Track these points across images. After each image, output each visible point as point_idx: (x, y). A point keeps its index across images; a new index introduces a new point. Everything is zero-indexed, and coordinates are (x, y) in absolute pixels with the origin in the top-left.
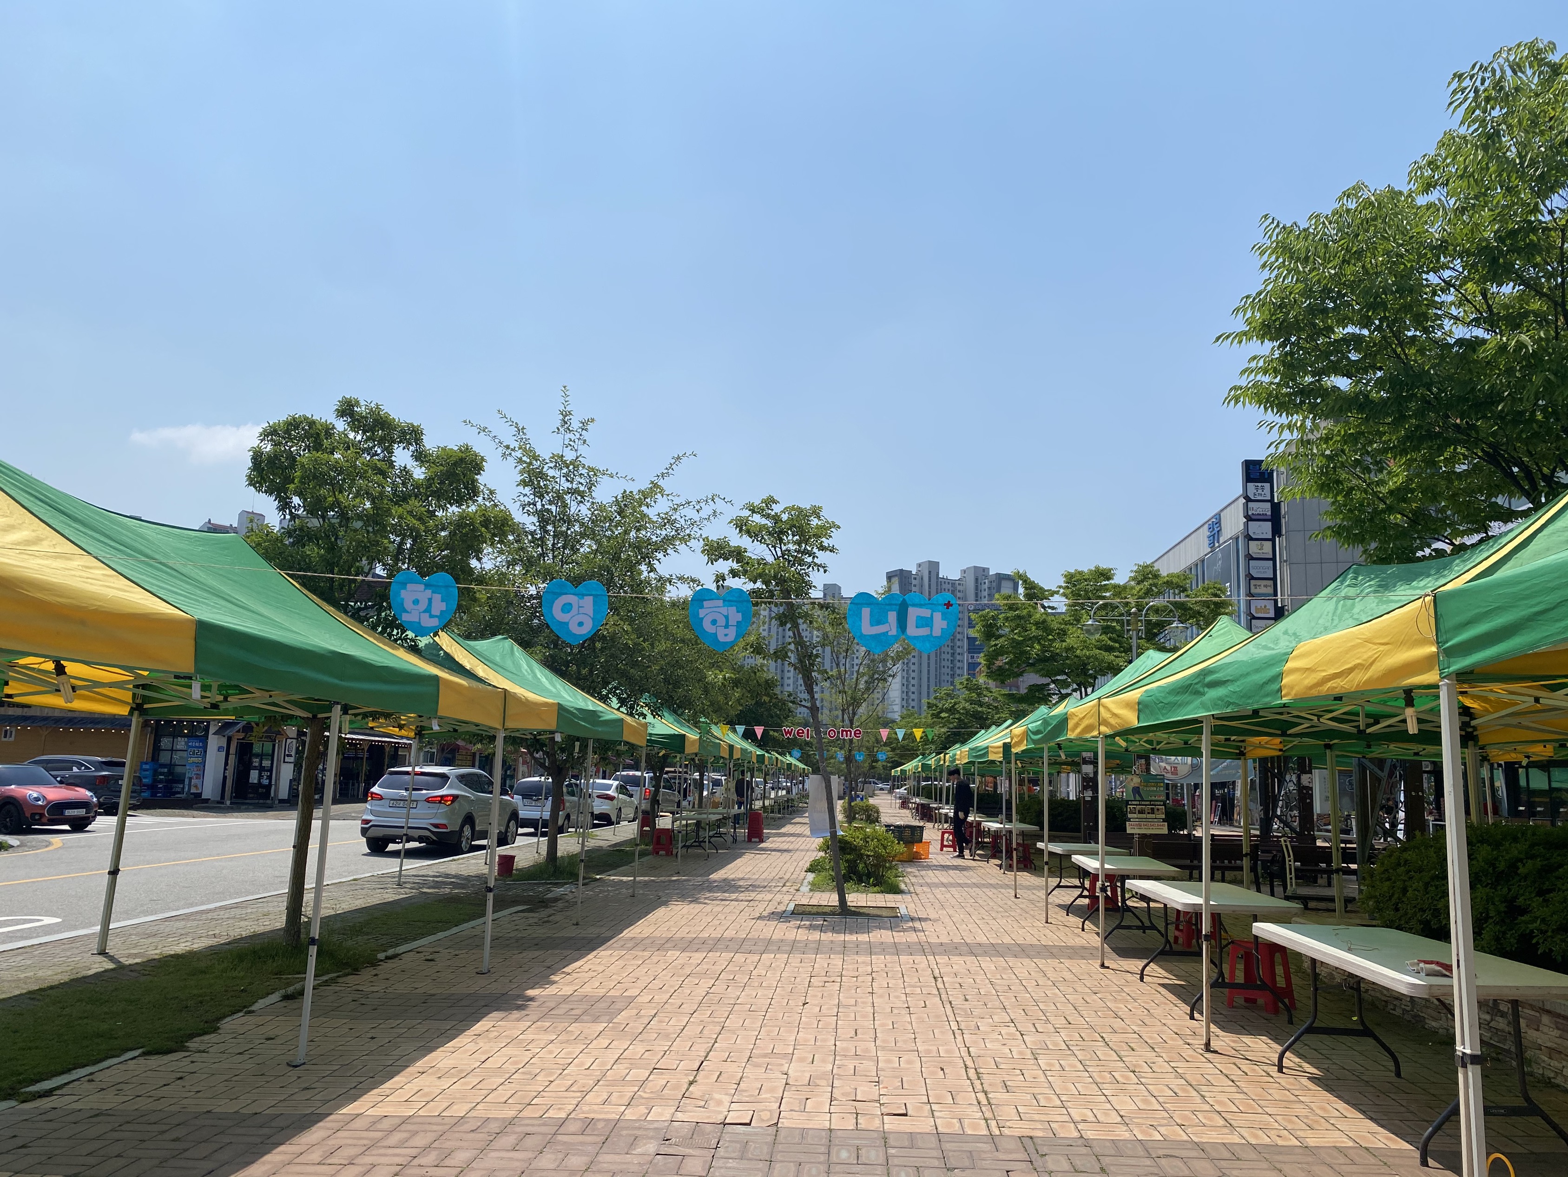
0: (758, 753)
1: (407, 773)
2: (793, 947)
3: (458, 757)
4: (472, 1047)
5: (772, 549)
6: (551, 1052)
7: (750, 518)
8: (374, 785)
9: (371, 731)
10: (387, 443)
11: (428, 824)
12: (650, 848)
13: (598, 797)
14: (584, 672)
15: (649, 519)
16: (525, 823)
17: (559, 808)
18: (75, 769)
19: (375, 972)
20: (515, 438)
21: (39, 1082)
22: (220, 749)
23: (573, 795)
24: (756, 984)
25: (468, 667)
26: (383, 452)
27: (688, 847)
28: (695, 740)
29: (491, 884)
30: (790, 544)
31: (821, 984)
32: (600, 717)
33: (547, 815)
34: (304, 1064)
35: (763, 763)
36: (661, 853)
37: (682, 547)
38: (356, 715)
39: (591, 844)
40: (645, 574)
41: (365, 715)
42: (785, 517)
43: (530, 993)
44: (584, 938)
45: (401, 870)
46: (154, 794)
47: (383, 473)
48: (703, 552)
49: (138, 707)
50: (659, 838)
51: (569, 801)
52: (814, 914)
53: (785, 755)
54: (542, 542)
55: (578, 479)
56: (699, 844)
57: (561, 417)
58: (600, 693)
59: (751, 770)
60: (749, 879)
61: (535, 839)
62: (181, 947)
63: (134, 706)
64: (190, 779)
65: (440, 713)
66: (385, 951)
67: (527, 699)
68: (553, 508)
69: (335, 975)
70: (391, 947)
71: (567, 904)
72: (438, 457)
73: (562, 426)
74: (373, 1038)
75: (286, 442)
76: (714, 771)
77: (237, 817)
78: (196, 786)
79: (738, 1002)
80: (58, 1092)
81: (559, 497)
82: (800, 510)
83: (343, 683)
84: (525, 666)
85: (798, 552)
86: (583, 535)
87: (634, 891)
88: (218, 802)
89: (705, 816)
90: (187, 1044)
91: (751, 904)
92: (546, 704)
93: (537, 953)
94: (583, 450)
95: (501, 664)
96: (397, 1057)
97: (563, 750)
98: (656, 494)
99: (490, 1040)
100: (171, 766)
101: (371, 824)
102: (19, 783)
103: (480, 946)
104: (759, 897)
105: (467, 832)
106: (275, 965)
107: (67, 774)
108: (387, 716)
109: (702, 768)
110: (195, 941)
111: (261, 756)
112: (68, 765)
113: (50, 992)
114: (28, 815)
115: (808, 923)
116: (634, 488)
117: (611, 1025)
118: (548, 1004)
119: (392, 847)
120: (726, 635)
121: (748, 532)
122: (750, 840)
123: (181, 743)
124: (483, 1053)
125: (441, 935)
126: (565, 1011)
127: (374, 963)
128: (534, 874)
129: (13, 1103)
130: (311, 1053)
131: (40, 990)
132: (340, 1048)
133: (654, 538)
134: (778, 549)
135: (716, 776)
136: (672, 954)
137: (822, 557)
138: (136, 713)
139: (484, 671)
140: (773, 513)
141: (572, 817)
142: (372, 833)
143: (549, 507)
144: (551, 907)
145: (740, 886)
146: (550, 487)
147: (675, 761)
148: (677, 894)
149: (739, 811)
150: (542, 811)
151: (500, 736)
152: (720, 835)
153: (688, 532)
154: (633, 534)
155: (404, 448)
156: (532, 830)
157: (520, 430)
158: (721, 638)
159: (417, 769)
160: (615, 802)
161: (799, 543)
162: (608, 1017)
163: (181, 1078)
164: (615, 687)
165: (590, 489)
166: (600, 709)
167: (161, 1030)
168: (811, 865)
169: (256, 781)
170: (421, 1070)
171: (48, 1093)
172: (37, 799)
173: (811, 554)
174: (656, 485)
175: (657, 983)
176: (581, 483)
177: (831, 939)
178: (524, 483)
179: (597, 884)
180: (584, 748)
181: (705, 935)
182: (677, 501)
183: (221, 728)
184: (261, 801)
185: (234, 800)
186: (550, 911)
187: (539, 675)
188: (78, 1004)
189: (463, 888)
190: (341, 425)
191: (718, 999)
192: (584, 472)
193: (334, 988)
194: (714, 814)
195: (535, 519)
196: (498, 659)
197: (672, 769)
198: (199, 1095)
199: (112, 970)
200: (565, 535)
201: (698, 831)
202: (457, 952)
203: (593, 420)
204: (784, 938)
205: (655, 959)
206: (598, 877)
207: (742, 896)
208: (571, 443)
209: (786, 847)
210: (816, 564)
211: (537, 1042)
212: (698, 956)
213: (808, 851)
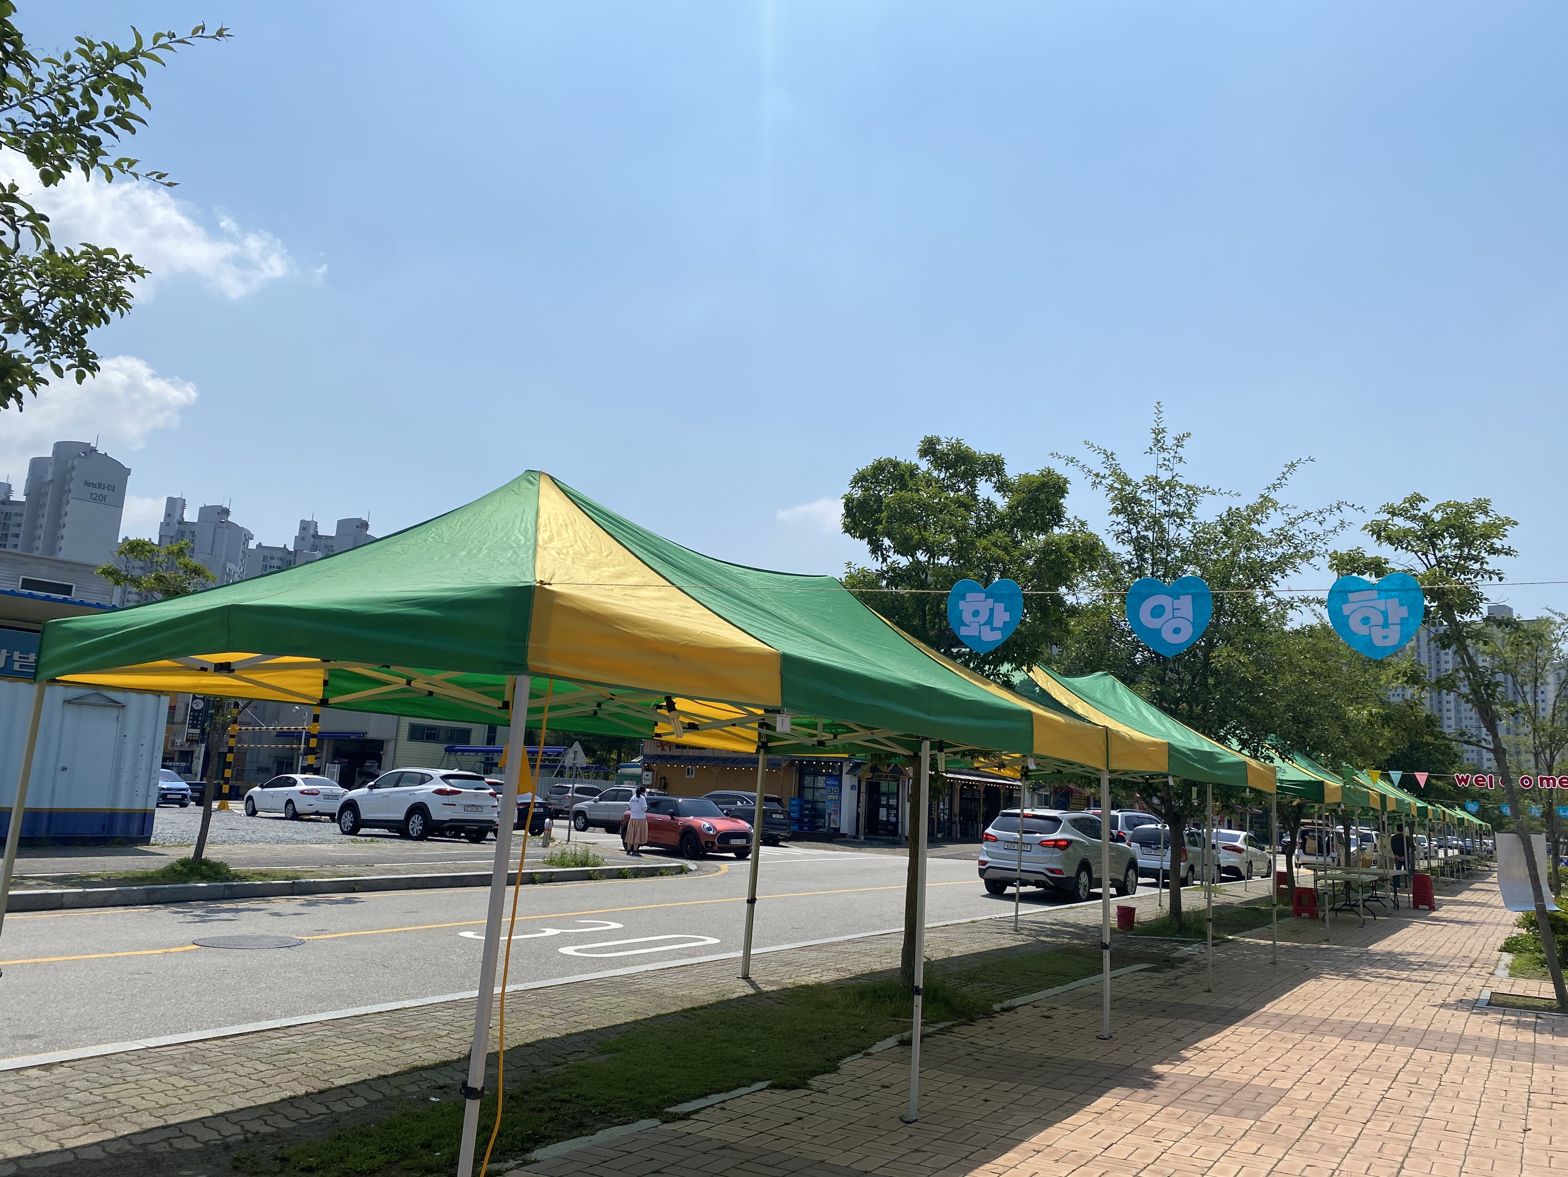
0: (1418, 805)
1: (1017, 815)
2: (1496, 1049)
3: (1072, 801)
4: (1093, 1128)
5: (1423, 557)
6: (1186, 1149)
7: (1390, 522)
8: (987, 827)
9: (976, 771)
10: (970, 476)
11: (1043, 868)
12: (1290, 908)
13: (1224, 848)
14: (1198, 709)
15: (1262, 536)
16: (1145, 872)
17: (1181, 857)
18: (739, 803)
19: (990, 1024)
20: (1104, 465)
21: (680, 1103)
22: (853, 787)
23: (1196, 845)
24: (1450, 1094)
25: (1066, 704)
26: (966, 487)
27: (1337, 910)
28: (1336, 788)
29: (1107, 939)
30: (1448, 546)
31: (1546, 1105)
32: (1219, 759)
33: (1167, 865)
34: (916, 1120)
35: (1426, 816)
36: (1303, 915)
37: (1304, 566)
38: (955, 753)
39: (1219, 899)
40: (1260, 599)
41: (964, 754)
42: (1437, 517)
43: (1158, 1068)
44: (1218, 1009)
45: (1017, 915)
46: (801, 828)
47: (967, 508)
48: (1331, 567)
49: (763, 746)
50: (1299, 898)
51: (1191, 851)
52: (1520, 1007)
53: (1453, 808)
54: (1140, 571)
55: (1175, 500)
56: (1352, 907)
57: (1154, 436)
58: (1216, 734)
59: (1411, 825)
60: (1422, 954)
61: (1156, 891)
62: (811, 979)
63: (760, 744)
64: (830, 815)
65: (1036, 751)
66: (1001, 1002)
67: (1132, 738)
68: (1150, 534)
69: (950, 1023)
70: (1008, 998)
71: (1195, 966)
72: (1019, 486)
73: (1155, 445)
74: (986, 1101)
75: (875, 487)
76: (1360, 825)
77: (870, 852)
78: (835, 822)
79: (1428, 1115)
80: (694, 1117)
81: (1156, 522)
82: (1458, 506)
83: (932, 718)
84: (1129, 703)
85: (1460, 557)
86: (1184, 560)
87: (1274, 957)
88: (854, 837)
89: (1355, 876)
90: (809, 1082)
91: (1429, 986)
92: (1155, 744)
93: (1164, 1021)
94: (1178, 468)
95: (1104, 701)
96: (1012, 1128)
97: (1179, 796)
98: (1267, 508)
99: (1113, 1122)
100: (813, 802)
101: (987, 865)
102: (695, 815)
103: (1100, 1006)
104: (1440, 978)
105: (1084, 878)
106: (893, 1005)
107: (733, 807)
108: (986, 755)
109: (1346, 820)
110: (824, 973)
111: (888, 795)
112: (733, 800)
113: (700, 1012)
114: (703, 843)
115: (1513, 1018)
116: (1241, 504)
117: (1258, 1123)
118: (1179, 1086)
119: (1010, 890)
120: (1385, 637)
121: (1389, 539)
122: (1416, 907)
123: (821, 782)
124: (1106, 1137)
125: (1058, 990)
126: (1200, 1097)
127: (989, 1014)
128: (1156, 929)
129: (656, 1122)
130: (924, 1109)
131: (693, 1009)
132: (952, 1107)
133: (1269, 559)
134: (1431, 557)
135: (1365, 830)
136: (1330, 1041)
137: (1493, 562)
138: (762, 751)
139: (1083, 708)
140: (1421, 514)
141: (1196, 869)
142: (991, 874)
143: (1146, 534)
144: (1178, 967)
145: (1411, 963)
146: (1145, 512)
147: (1312, 811)
148: (1329, 965)
149: (1398, 873)
150: (1162, 860)
151: (1105, 778)
152: (1377, 899)
153: (1309, 548)
154: (1243, 555)
155: (986, 481)
156: (1154, 880)
157: (1110, 456)
158: (1378, 642)
159: (1027, 811)
160: (1244, 854)
161: (1459, 547)
162: (1254, 1113)
163: (800, 1119)
164: (1233, 727)
165: (1189, 510)
166: (1218, 750)
167: (787, 1063)
168: (1506, 943)
169: (885, 819)
170: (1037, 1148)
171: (686, 1116)
172: (709, 829)
173: (1476, 559)
174: (1266, 499)
175: (1314, 1077)
176: (1178, 504)
177: (1552, 1043)
178: (1116, 511)
179: (1229, 945)
180: (1202, 794)
181: (1371, 1020)
182: (1294, 514)
183: (852, 767)
184: (891, 838)
185: (868, 836)
186: (1178, 972)
187: (1145, 713)
188: (722, 1026)
189: (1081, 939)
190: (924, 465)
191: (1397, 1107)
192: (1182, 492)
193: (949, 1037)
194: (1367, 874)
195: (1130, 548)
196: (1098, 696)
197: (1310, 821)
198: (815, 1140)
199: (751, 995)
200: (1165, 562)
201: (1348, 893)
202: (1076, 1011)
203: (1189, 435)
204: (1481, 1034)
205: (1308, 1043)
206: (1230, 937)
207: (1415, 975)
208: (1165, 462)
209: (1466, 919)
210: (1486, 571)
211: (1169, 1132)
212: (1365, 1047)
213: (1498, 924)
